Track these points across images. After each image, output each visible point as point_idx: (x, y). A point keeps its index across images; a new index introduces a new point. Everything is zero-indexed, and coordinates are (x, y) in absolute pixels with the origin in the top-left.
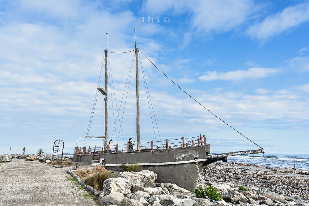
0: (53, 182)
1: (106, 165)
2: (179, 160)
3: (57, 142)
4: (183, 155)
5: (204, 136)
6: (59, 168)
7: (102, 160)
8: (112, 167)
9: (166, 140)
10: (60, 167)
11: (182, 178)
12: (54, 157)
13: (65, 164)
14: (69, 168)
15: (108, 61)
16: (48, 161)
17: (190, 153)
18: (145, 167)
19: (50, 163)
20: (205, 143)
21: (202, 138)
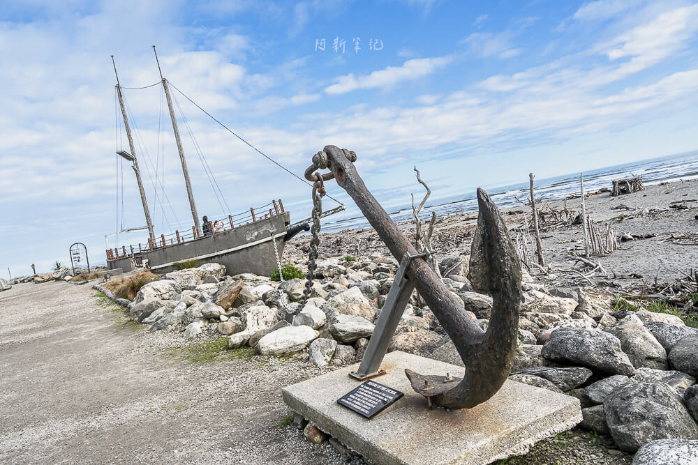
0: (71, 303)
1: (153, 268)
2: (252, 241)
3: (74, 248)
4: (256, 233)
5: (280, 201)
6: (82, 284)
7: (145, 261)
8: (162, 268)
9: (230, 217)
10: (85, 283)
11: (260, 263)
12: (76, 270)
13: (92, 278)
14: (96, 282)
15: (124, 104)
16: (68, 278)
17: (264, 228)
18: (208, 260)
19: (70, 280)
20: (283, 211)
21: (278, 204)
